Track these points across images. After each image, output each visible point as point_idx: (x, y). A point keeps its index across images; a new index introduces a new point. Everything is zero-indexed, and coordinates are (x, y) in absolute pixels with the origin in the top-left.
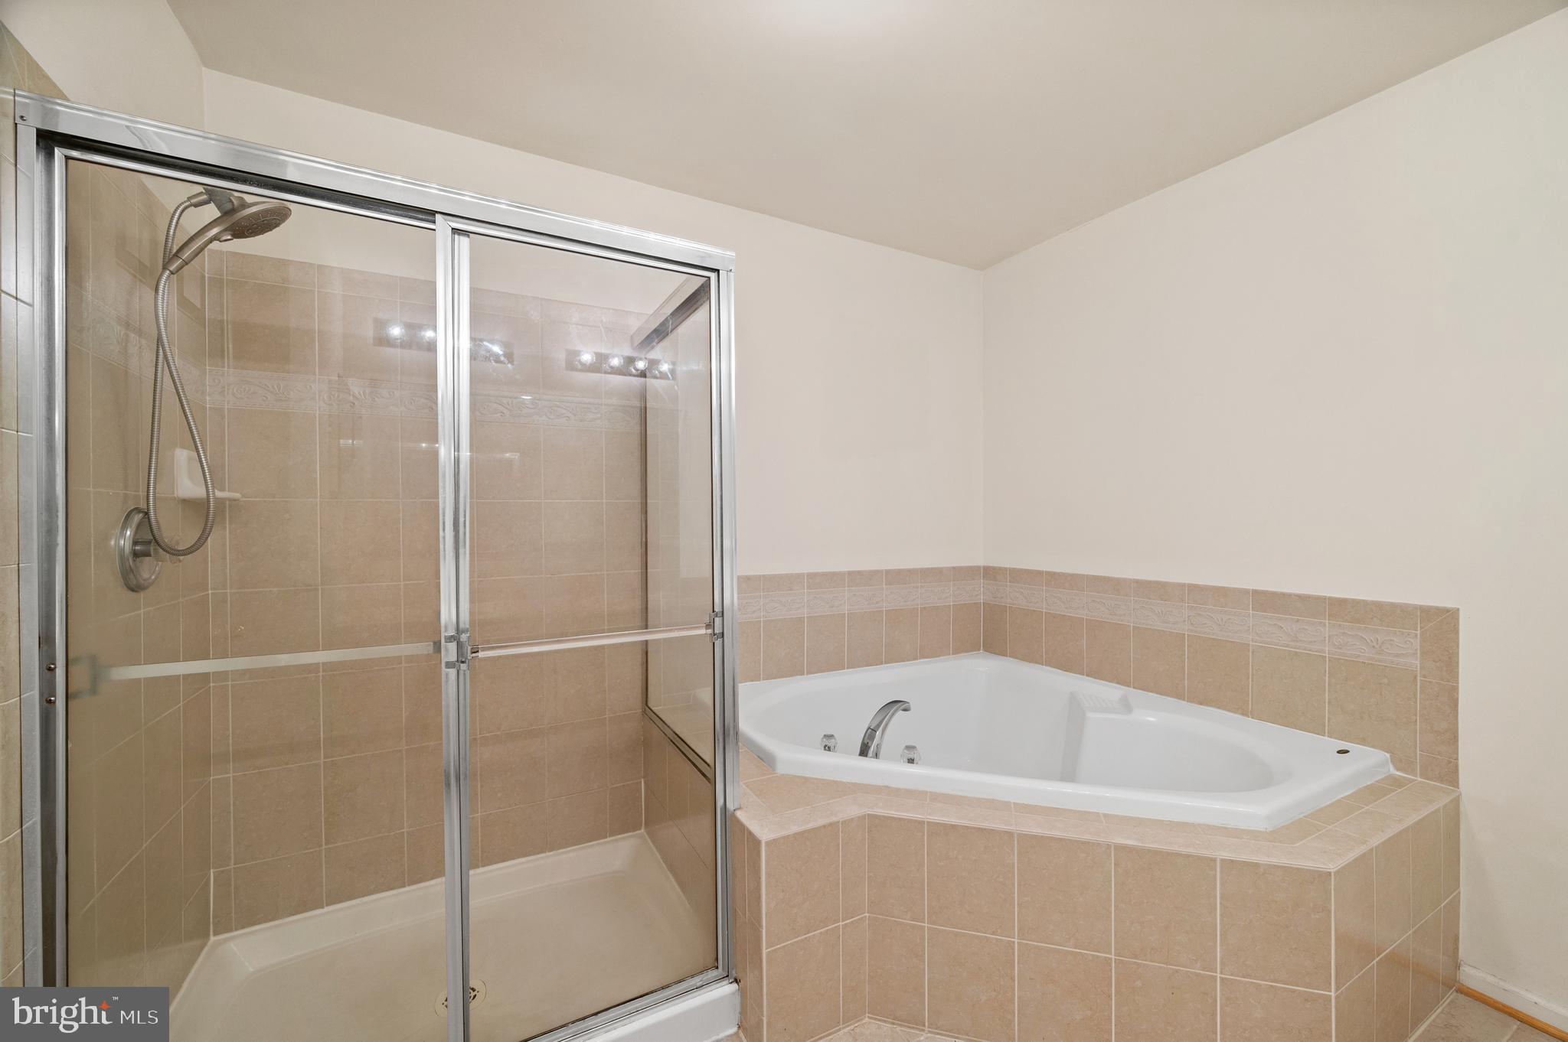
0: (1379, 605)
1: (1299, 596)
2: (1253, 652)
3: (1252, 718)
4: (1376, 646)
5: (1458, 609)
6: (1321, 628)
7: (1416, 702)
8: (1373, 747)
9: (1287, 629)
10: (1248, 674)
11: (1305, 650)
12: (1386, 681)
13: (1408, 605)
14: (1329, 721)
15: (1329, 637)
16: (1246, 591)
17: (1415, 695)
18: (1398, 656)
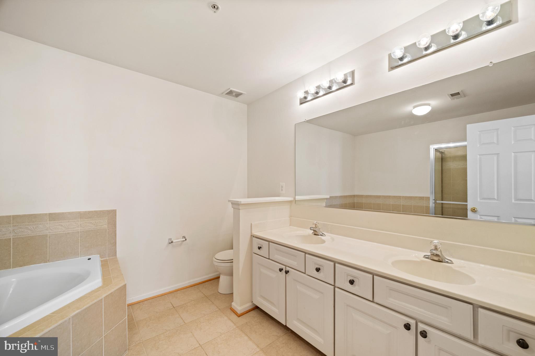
0: (96, 212)
1: (69, 213)
2: (49, 237)
3: (49, 262)
4: (95, 224)
5: (116, 210)
6: (78, 222)
7: (106, 237)
8: (95, 255)
9: (64, 225)
10: (47, 246)
11: (71, 231)
12: (98, 234)
13: (104, 211)
14: (80, 252)
15: (80, 224)
16: (46, 214)
17: (106, 235)
18: (102, 225)
